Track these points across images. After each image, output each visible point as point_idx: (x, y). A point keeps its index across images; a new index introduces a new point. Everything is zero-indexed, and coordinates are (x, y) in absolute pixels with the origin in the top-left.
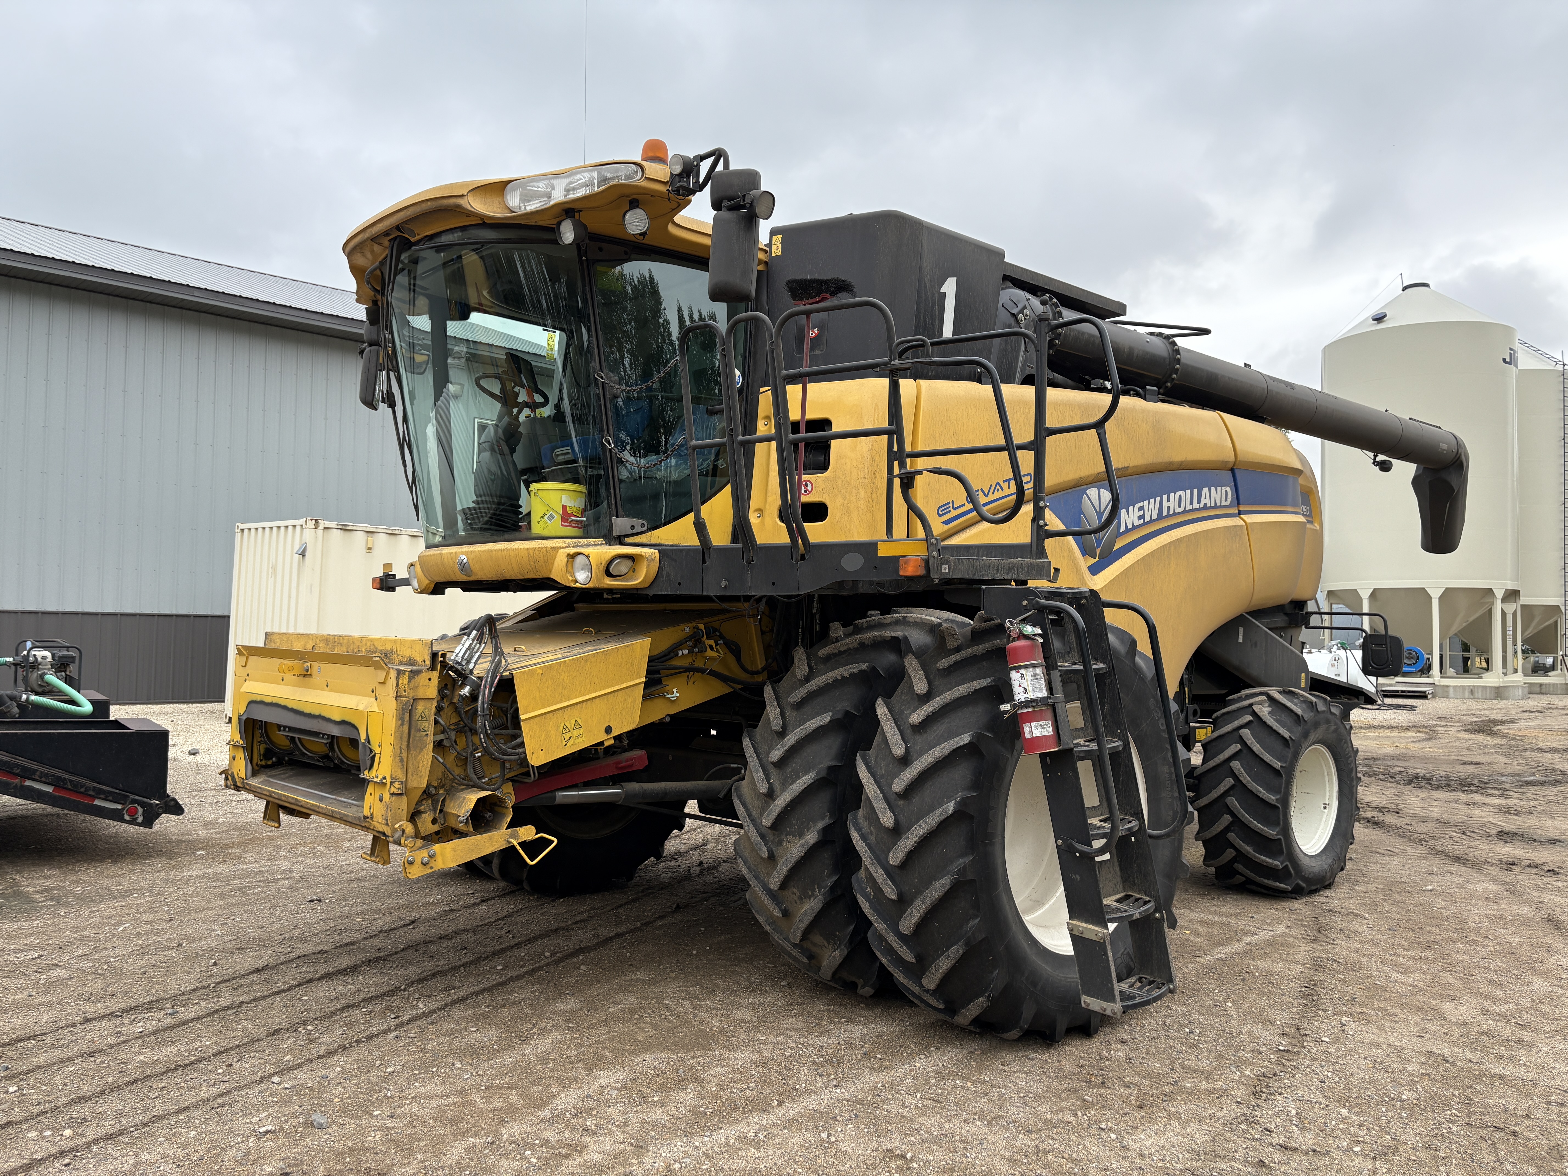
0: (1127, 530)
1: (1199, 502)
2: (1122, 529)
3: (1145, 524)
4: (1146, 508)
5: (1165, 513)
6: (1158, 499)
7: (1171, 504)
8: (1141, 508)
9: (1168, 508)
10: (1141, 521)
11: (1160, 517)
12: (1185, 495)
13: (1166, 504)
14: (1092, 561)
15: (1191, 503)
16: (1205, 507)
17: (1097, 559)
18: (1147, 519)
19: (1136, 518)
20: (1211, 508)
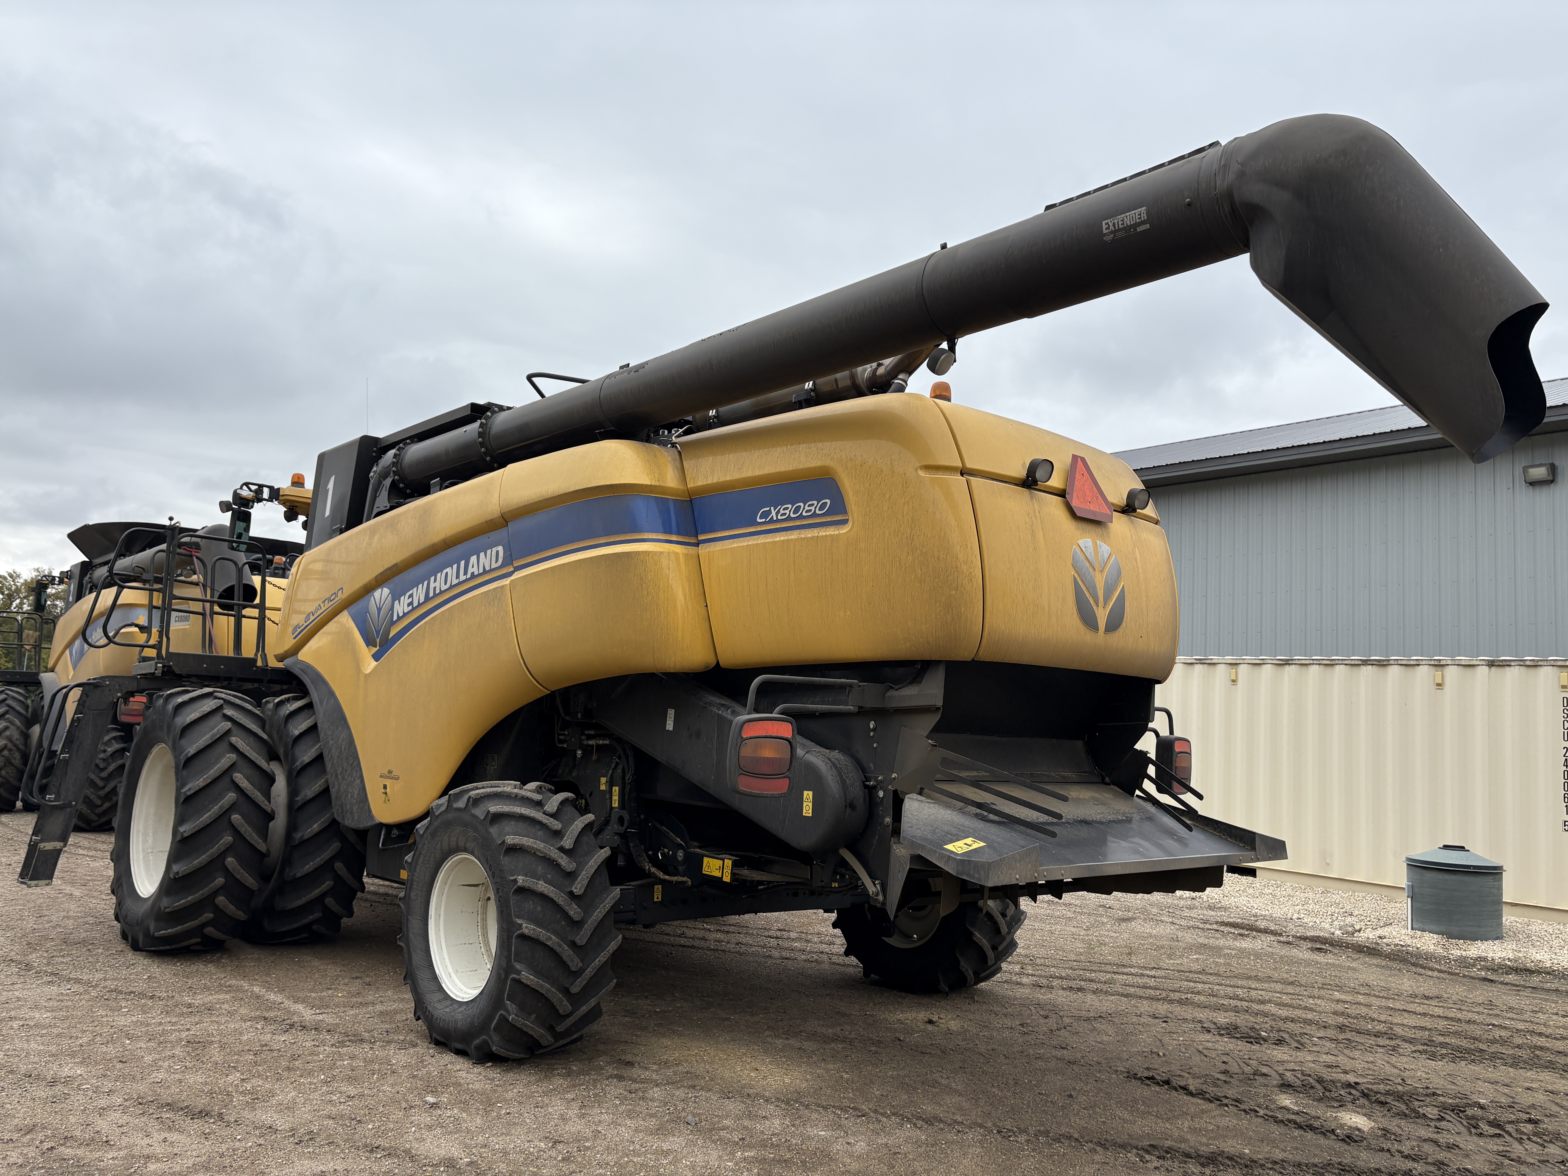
0: (399, 618)
1: (465, 573)
2: (395, 618)
3: (414, 609)
4: (415, 595)
5: (431, 594)
6: (426, 583)
7: (437, 584)
8: (411, 596)
9: (435, 588)
10: (410, 607)
11: (427, 599)
12: (451, 571)
13: (432, 585)
14: (375, 650)
15: (458, 577)
16: (473, 576)
17: (378, 648)
18: (415, 604)
19: (406, 605)
20: (480, 575)
